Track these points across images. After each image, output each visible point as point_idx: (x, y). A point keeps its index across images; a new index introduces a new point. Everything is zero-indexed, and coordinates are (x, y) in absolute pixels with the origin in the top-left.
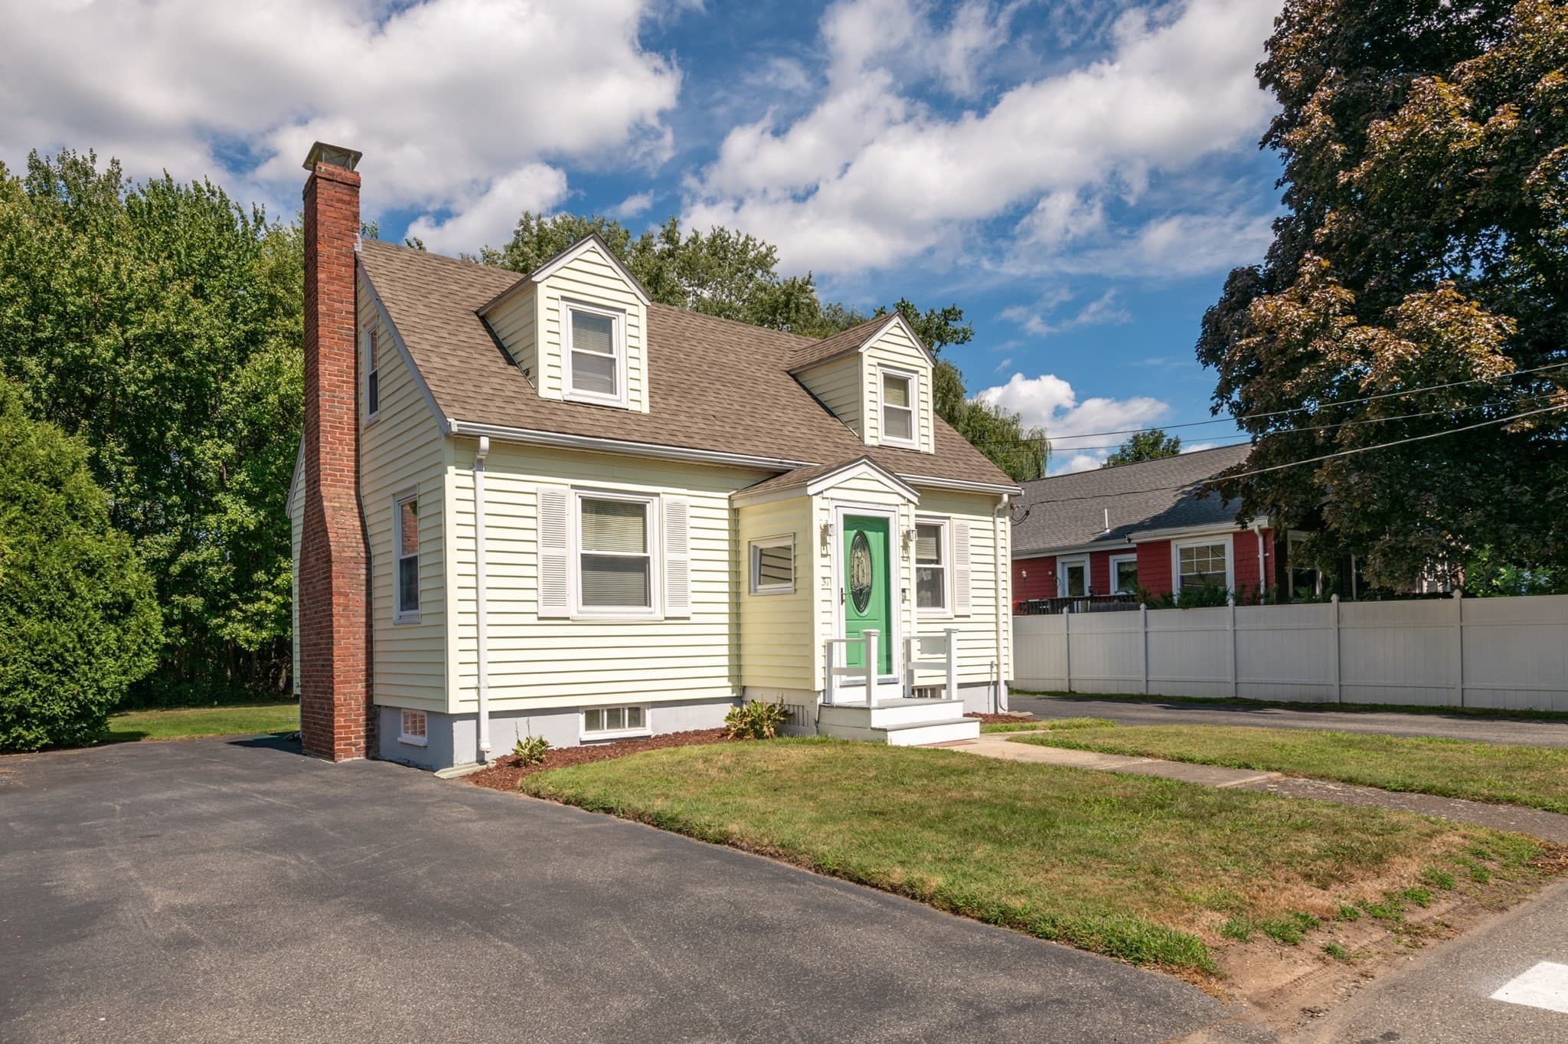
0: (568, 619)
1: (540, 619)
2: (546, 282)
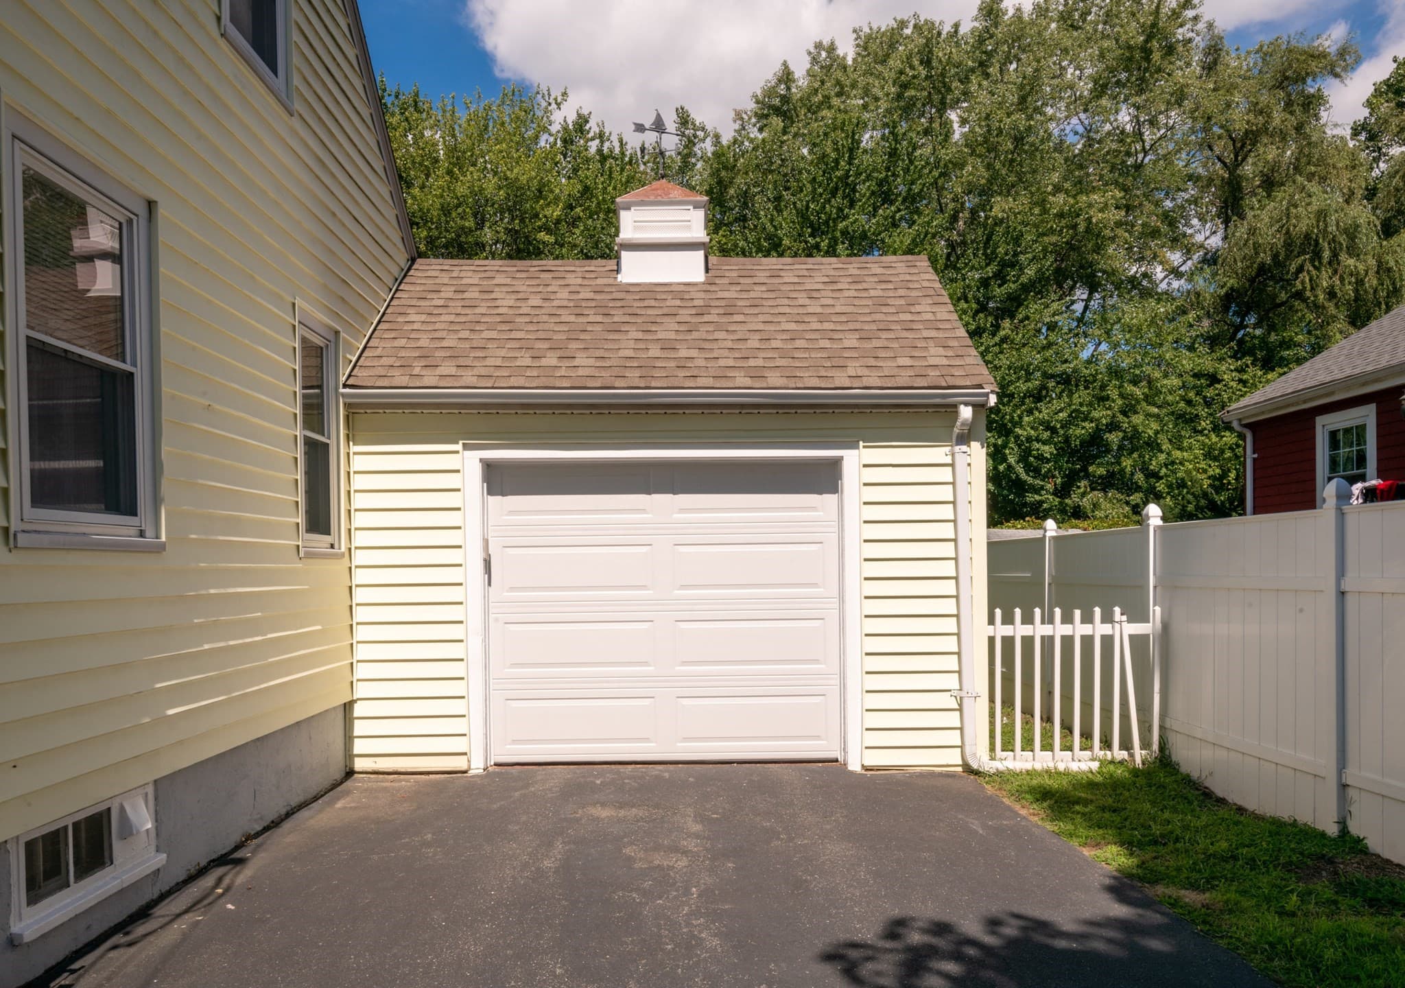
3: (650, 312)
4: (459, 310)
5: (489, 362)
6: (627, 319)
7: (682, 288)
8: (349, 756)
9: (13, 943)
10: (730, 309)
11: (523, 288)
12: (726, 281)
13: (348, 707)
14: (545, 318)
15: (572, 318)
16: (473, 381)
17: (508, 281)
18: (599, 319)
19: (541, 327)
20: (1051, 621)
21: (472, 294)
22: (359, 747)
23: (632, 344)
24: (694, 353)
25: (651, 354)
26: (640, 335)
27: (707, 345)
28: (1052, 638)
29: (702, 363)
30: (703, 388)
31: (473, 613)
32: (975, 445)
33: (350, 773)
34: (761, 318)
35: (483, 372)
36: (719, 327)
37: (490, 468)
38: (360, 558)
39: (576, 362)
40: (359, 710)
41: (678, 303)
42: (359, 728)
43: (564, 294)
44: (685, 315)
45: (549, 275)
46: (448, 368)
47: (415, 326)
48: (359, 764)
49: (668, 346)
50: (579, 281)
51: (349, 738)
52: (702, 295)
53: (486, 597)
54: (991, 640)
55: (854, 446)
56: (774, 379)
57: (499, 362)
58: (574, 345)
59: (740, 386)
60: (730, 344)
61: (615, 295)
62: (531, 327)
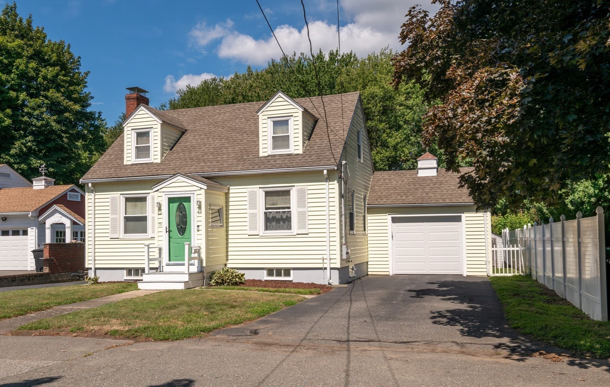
0: (118, 238)
1: (111, 238)
2: (127, 126)
3: (424, 184)
4: (385, 185)
5: (392, 198)
6: (419, 186)
7: (431, 178)
8: (368, 272)
9: (350, 277)
10: (441, 183)
11: (398, 179)
12: (441, 175)
13: (367, 262)
14: (403, 187)
15: (408, 187)
16: (389, 203)
17: (394, 177)
18: (413, 187)
19: (402, 189)
20: (514, 247)
21: (387, 181)
22: (369, 270)
23: (420, 193)
24: (432, 195)
25: (424, 195)
26: (422, 191)
27: (435, 193)
28: (506, 251)
29: (433, 197)
30: (433, 203)
31: (390, 245)
32: (488, 213)
33: (368, 275)
34: (447, 185)
35: (391, 200)
36: (438, 188)
37: (392, 218)
38: (369, 235)
39: (409, 198)
40: (369, 263)
41: (430, 182)
42: (369, 266)
43: (406, 180)
44: (431, 185)
45: (403, 175)
46: (385, 200)
47: (377, 190)
48: (369, 273)
49: (427, 193)
50: (409, 176)
51: (367, 268)
52: (435, 179)
53: (392, 242)
54: (493, 251)
55: (464, 213)
56: (447, 201)
57: (394, 198)
58: (409, 194)
59: (441, 202)
60: (439, 192)
61: (417, 180)
62: (399, 189)
